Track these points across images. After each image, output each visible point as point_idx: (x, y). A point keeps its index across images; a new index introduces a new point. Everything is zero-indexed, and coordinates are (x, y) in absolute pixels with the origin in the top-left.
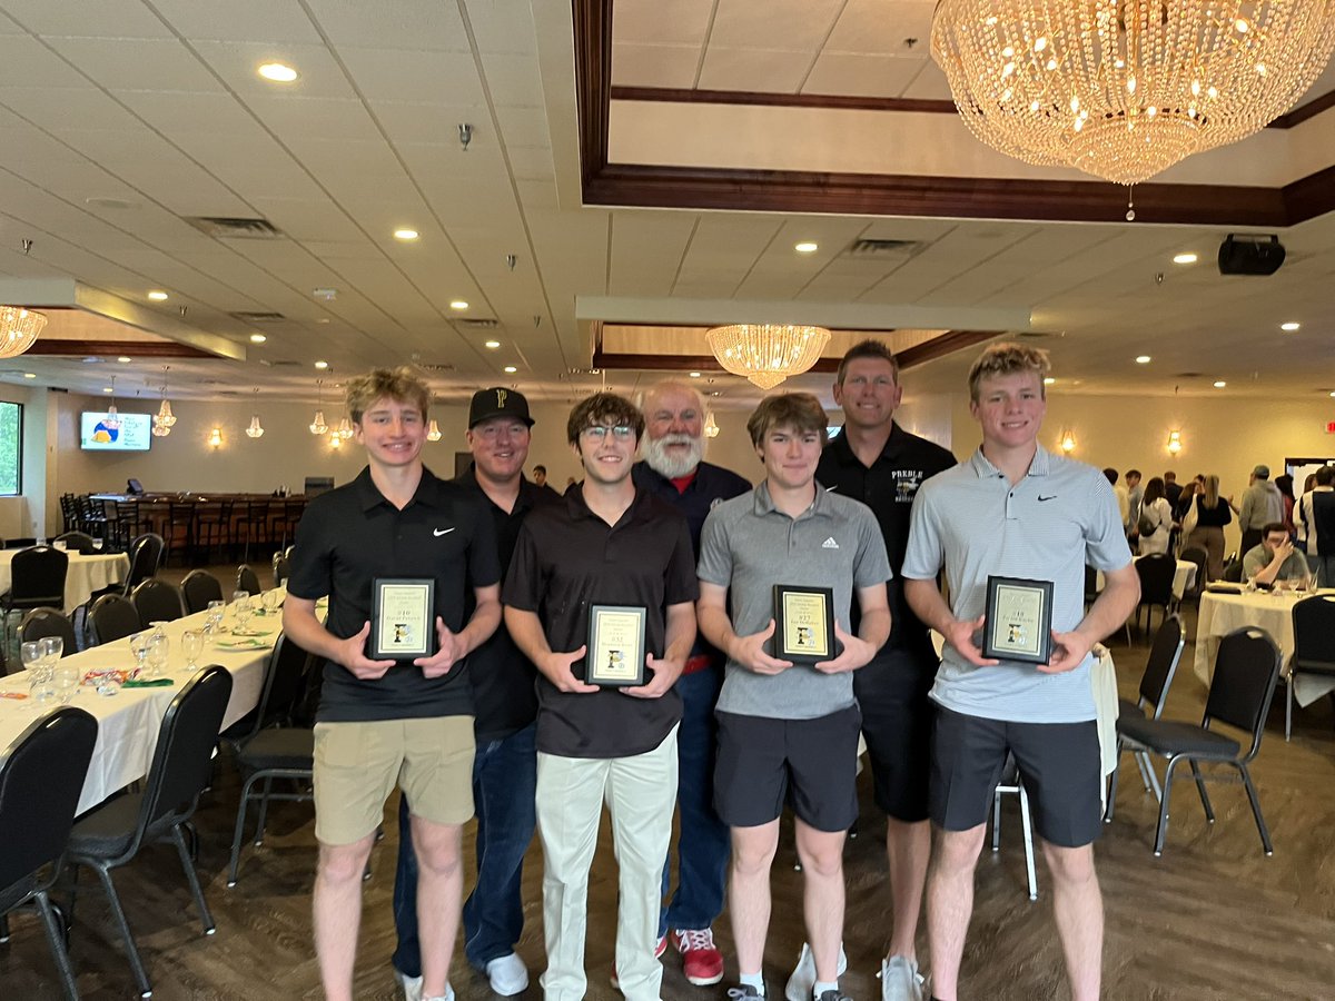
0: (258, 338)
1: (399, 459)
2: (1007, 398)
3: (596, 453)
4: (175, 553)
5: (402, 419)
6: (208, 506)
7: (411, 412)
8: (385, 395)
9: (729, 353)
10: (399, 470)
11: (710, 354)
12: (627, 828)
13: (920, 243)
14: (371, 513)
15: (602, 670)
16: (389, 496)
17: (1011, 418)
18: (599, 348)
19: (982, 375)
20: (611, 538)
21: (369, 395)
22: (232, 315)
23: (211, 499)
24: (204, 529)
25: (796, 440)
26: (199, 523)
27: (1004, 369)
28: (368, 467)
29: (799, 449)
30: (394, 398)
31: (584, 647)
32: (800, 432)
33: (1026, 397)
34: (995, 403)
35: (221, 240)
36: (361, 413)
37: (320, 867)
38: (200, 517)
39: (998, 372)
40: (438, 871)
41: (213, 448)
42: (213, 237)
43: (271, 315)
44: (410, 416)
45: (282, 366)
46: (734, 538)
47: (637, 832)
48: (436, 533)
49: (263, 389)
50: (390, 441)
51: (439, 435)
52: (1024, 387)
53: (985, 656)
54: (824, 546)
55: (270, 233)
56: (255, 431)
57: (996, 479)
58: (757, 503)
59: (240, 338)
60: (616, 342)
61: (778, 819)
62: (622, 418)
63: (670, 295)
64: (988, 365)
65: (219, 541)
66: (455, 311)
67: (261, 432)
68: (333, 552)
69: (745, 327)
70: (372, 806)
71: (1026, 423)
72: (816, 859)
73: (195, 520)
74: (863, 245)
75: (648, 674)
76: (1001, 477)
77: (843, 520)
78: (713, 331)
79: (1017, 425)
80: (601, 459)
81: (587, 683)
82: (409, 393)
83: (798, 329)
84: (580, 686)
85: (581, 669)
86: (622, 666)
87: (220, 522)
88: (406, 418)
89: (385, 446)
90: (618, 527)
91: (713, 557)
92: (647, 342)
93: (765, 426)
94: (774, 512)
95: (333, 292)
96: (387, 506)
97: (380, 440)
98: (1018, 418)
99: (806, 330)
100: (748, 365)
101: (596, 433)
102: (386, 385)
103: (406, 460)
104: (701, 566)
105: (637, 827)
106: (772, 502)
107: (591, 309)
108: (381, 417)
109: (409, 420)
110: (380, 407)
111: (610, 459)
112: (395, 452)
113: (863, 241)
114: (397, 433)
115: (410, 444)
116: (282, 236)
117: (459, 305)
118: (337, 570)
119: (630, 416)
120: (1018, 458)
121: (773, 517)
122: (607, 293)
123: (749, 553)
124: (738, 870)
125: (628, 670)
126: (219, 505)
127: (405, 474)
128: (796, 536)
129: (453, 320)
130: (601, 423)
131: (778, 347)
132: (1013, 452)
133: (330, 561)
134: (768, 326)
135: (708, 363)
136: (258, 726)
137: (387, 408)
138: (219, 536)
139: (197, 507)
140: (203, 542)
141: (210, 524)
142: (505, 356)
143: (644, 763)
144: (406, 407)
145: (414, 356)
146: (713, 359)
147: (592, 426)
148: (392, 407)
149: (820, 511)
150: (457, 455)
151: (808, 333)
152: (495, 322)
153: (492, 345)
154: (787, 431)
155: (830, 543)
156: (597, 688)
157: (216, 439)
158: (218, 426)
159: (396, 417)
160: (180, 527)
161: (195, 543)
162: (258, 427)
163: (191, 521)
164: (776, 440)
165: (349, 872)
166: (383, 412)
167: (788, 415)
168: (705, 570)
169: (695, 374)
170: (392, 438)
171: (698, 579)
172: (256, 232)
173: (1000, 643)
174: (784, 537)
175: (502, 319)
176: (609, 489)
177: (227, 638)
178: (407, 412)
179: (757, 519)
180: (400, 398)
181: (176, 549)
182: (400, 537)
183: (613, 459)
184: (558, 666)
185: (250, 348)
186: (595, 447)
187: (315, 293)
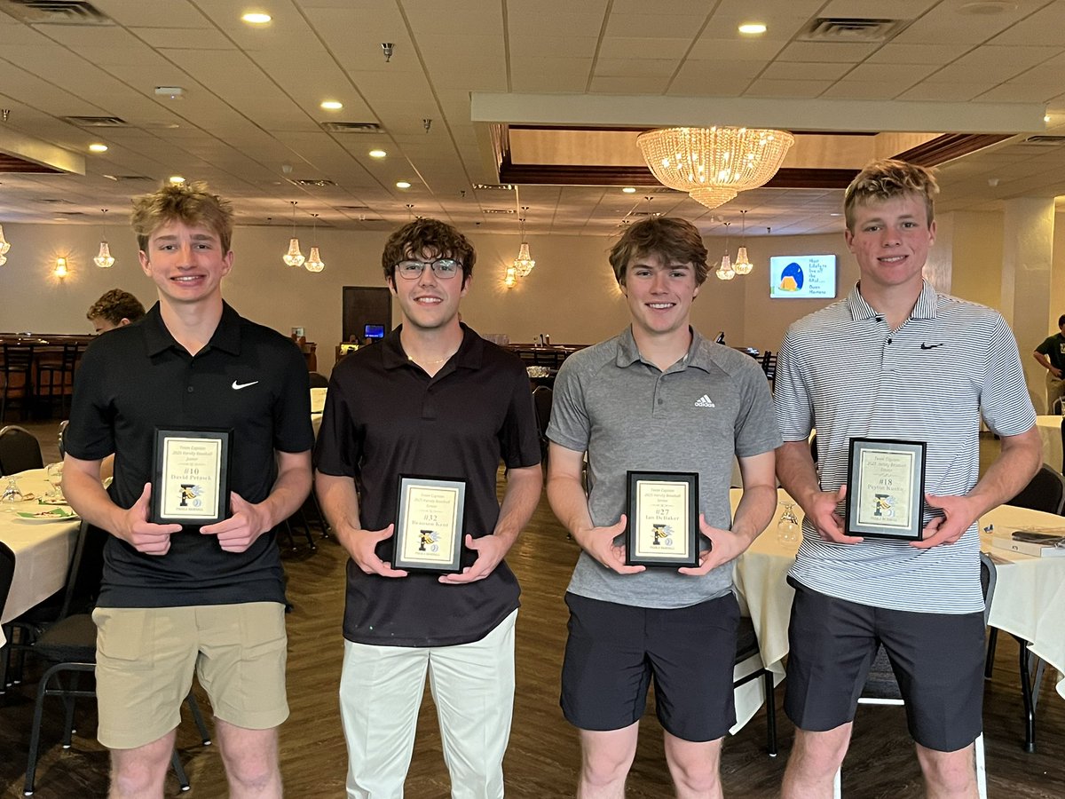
0: (98, 148)
1: (189, 294)
2: (884, 226)
3: (413, 292)
4: (13, 405)
5: (192, 246)
6: (52, 349)
7: (205, 238)
8: (173, 218)
9: (666, 163)
10: (192, 308)
11: (644, 165)
12: (453, 732)
13: (897, 22)
14: (157, 358)
15: (410, 553)
16: (180, 338)
17: (889, 252)
18: (507, 159)
19: (857, 199)
20: (429, 390)
21: (153, 216)
22: (63, 119)
23: (53, 340)
24: (45, 376)
25: (662, 273)
26: (39, 369)
27: (879, 192)
28: (158, 302)
29: (665, 285)
30: (183, 220)
31: (392, 526)
32: (666, 264)
33: (907, 225)
34: (871, 232)
35: (37, 27)
36: (147, 238)
37: (113, 775)
38: (41, 363)
39: (873, 196)
40: (246, 785)
41: (58, 281)
42: (29, 24)
43: (110, 119)
44: (203, 242)
45: (131, 182)
46: (590, 393)
47: (466, 737)
48: (235, 386)
49: (113, 210)
50: (178, 273)
51: (322, 265)
52: (905, 212)
53: (847, 533)
54: (697, 404)
55: (92, 19)
56: (105, 260)
57: (873, 322)
58: (621, 352)
59: (75, 147)
60: (528, 151)
61: (637, 723)
62: (442, 251)
63: (587, 91)
64: (864, 186)
65: (63, 391)
66: (325, 112)
67: (111, 261)
68: (112, 402)
69: (686, 130)
70: (163, 704)
71: (906, 256)
72: (684, 770)
73: (33, 366)
74: (824, 24)
75: (467, 557)
76: (879, 320)
77: (723, 375)
78: (648, 136)
79: (894, 259)
80: (417, 299)
81: (394, 568)
82: (200, 215)
83: (752, 133)
84: (385, 570)
85: (387, 550)
86: (435, 549)
87: (63, 369)
88: (198, 245)
89: (173, 279)
90: (438, 379)
91: (567, 416)
92: (568, 151)
93: (627, 258)
94: (638, 362)
95: (178, 91)
96: (179, 351)
97: (167, 271)
98: (897, 251)
99: (762, 133)
100: (691, 177)
101: (413, 268)
102: (173, 204)
103: (198, 296)
104: (552, 425)
105: (463, 731)
106: (637, 351)
107: (491, 109)
108: (168, 243)
109: (202, 247)
110: (165, 232)
111: (427, 300)
112: (184, 286)
113: (826, 20)
114: (186, 263)
115: (203, 276)
116: (109, 22)
117: (332, 106)
118: (119, 424)
119: (453, 248)
120: (899, 298)
121: (635, 369)
122: (510, 90)
123: (608, 414)
124: (588, 780)
125: (442, 553)
126: (61, 349)
127: (199, 312)
128: (663, 393)
129: (326, 124)
130: (418, 257)
131: (726, 156)
132: (895, 291)
133: (109, 414)
134: (713, 129)
135: (640, 175)
136: (65, 611)
137: (174, 233)
138: (62, 386)
139: (36, 350)
140: (45, 392)
141: (52, 370)
142: (395, 168)
143: (468, 655)
144: (197, 231)
145: (285, 169)
146: (645, 171)
147: (409, 260)
148: (179, 231)
149: (694, 364)
150: (346, 289)
151: (766, 137)
152: (376, 126)
153: (378, 154)
154: (650, 262)
155: (705, 401)
156: (405, 574)
157: (61, 269)
158: (62, 252)
159: (185, 246)
160: (17, 375)
161: (35, 393)
162: (108, 255)
163: (30, 367)
164: (638, 274)
165: (144, 779)
166: (169, 238)
167: (652, 242)
168: (555, 430)
169: (629, 190)
170: (180, 268)
171: (548, 439)
172: (77, 17)
173: (864, 517)
174: (649, 394)
175: (386, 124)
176: (429, 335)
177: (33, 507)
178: (198, 237)
179: (618, 372)
180: (189, 219)
181: (15, 399)
182: (191, 389)
183: (432, 300)
184: (362, 545)
185: (90, 160)
186: (412, 284)
187: (157, 91)
